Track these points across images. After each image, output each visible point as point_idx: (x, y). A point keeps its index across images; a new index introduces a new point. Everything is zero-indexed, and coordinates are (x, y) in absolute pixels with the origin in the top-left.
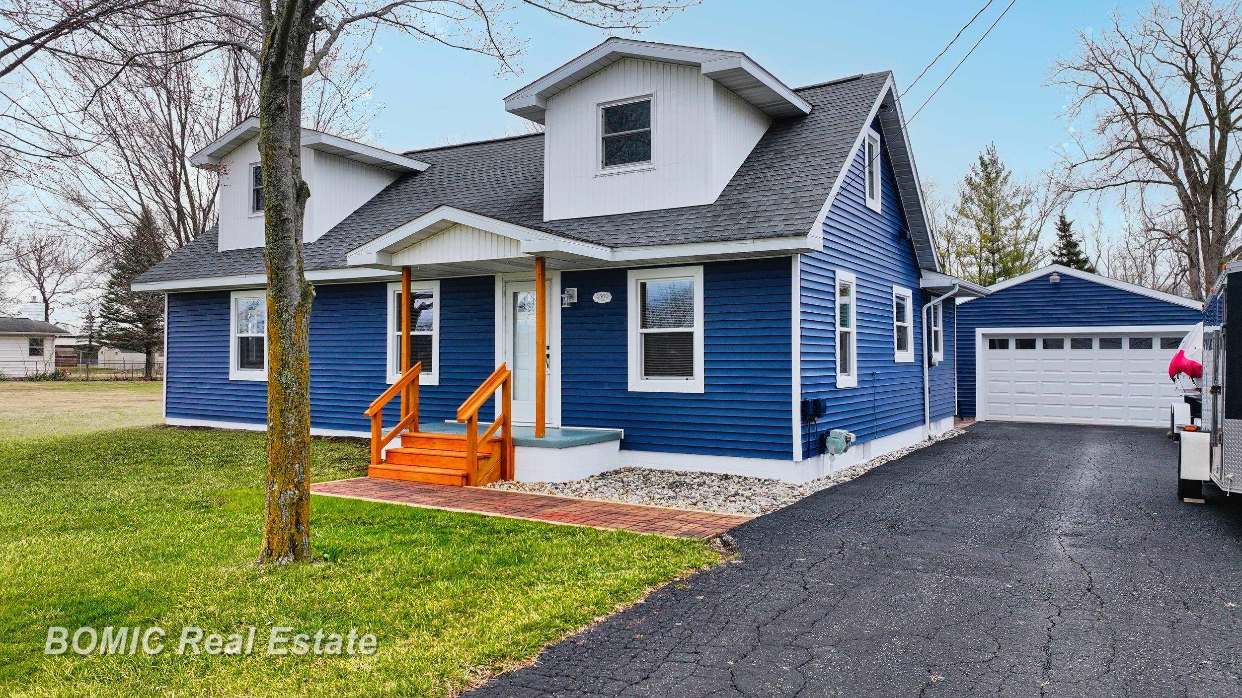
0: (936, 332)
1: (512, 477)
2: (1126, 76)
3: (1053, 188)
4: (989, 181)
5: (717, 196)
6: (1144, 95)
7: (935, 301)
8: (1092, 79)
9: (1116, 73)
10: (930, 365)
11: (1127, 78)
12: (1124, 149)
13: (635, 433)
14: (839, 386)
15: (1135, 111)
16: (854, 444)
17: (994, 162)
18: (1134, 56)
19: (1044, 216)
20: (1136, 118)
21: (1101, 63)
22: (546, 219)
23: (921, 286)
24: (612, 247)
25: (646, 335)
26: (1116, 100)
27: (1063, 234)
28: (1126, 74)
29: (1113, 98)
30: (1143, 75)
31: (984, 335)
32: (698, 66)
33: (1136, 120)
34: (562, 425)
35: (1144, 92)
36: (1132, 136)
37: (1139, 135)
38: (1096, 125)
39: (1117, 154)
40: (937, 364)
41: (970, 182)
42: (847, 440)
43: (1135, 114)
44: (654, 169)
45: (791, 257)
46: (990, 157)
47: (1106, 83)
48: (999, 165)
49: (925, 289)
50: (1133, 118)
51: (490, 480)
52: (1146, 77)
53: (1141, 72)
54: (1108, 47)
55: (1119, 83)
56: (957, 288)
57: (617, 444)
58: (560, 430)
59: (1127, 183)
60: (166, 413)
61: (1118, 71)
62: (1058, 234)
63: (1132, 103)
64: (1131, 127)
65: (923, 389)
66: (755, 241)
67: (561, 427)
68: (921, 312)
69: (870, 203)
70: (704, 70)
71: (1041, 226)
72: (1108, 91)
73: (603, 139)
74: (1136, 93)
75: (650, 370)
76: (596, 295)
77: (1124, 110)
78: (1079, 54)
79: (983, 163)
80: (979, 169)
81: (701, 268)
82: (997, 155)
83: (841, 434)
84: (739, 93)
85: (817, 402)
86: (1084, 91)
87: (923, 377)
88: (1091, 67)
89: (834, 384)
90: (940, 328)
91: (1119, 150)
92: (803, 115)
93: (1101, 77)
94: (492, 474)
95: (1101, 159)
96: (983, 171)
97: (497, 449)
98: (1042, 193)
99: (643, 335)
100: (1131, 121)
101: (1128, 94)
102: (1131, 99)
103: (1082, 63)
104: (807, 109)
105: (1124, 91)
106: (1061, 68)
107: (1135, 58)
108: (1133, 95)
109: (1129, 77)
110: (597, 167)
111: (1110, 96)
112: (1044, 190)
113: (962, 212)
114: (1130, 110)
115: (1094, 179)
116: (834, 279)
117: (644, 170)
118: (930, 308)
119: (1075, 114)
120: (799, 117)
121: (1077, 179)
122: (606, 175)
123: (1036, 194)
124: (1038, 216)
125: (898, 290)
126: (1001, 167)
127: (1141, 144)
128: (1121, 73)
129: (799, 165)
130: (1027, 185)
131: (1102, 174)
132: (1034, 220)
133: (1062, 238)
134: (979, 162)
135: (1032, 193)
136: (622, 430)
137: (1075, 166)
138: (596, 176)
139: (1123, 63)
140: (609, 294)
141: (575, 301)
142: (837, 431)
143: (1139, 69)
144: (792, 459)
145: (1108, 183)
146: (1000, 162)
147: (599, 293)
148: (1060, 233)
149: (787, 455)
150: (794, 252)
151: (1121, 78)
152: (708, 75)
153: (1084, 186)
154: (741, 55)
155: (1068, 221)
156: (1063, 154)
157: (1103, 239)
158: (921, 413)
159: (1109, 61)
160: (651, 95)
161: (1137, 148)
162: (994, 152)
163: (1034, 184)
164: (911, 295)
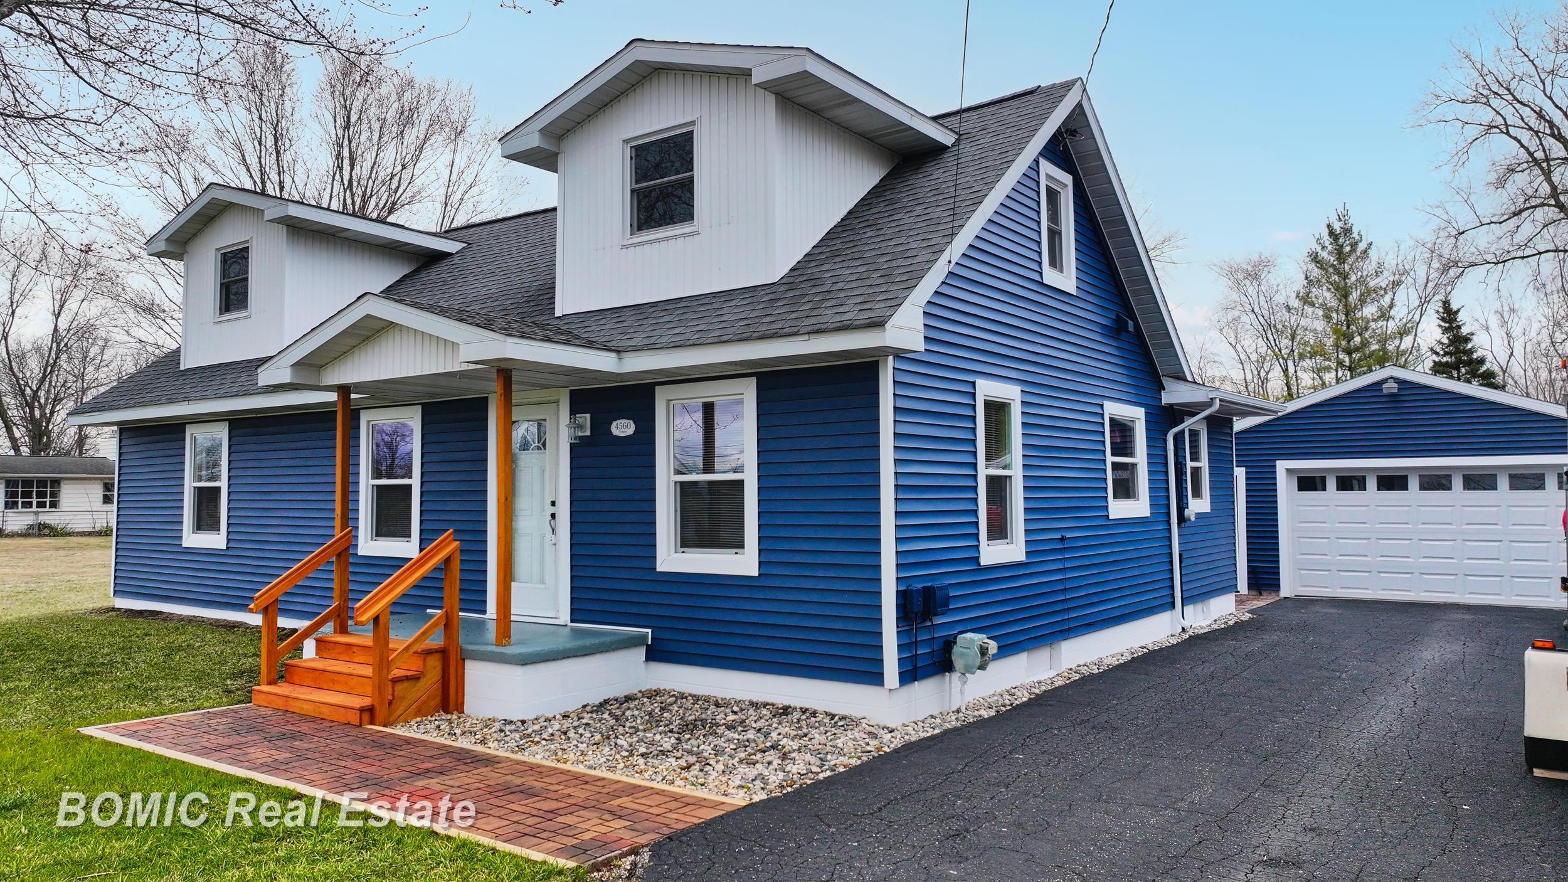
0: (1196, 472)
1: (460, 709)
2: (1532, 109)
3: (1436, 264)
4: (1341, 256)
5: (786, 270)
6: (1560, 133)
7: (1188, 423)
8: (1485, 115)
9: (1518, 106)
10: (1182, 519)
11: (1535, 112)
12: (1535, 207)
13: (668, 635)
14: (984, 562)
15: (1546, 155)
16: (996, 657)
17: (1347, 231)
18: (1543, 82)
19: (1424, 302)
20: (1549, 165)
21: (1495, 93)
22: (558, 313)
23: (1164, 402)
24: (618, 352)
25: (683, 485)
26: (1519, 141)
27: (1447, 325)
28: (1532, 106)
29: (1515, 138)
30: (1557, 106)
31: (1288, 470)
32: (746, 73)
33: (1549, 169)
34: (572, 621)
35: (1558, 129)
36: (1546, 189)
37: (1554, 188)
38: (1493, 177)
39: (1525, 214)
40: (1193, 519)
41: (1315, 258)
42: (983, 651)
43: (1547, 159)
44: (696, 233)
45: (878, 361)
46: (1341, 224)
47: (1504, 119)
48: (1355, 235)
49: (1171, 406)
50: (1544, 165)
51: (423, 711)
52: (1560, 109)
53: (1554, 103)
54: (1505, 72)
55: (1522, 119)
56: (1218, 402)
57: (642, 651)
58: (566, 631)
59: (1540, 253)
60: (115, 591)
61: (1522, 103)
62: (1440, 326)
63: (1541, 144)
64: (1542, 178)
65: (1171, 555)
66: (812, 336)
67: (569, 624)
68: (1165, 441)
69: (1050, 276)
70: (756, 79)
71: (1421, 316)
72: (1507, 130)
73: (632, 191)
74: (1548, 131)
75: (690, 539)
76: (614, 423)
77: (1531, 154)
78: (1463, 82)
79: (1332, 233)
80: (1327, 240)
81: (753, 381)
82: (1351, 221)
83: (972, 641)
84: (829, 114)
85: (928, 593)
86: (1472, 132)
87: (1170, 538)
88: (1481, 99)
89: (976, 560)
90: (1204, 463)
91: (1527, 209)
92: (943, 148)
93: (1498, 113)
94: (424, 703)
95: (1501, 223)
96: (1331, 244)
97: (434, 663)
98: (1421, 272)
99: (678, 485)
100: (1542, 169)
101: (1537, 133)
102: (1540, 139)
103: (1469, 93)
104: (946, 138)
105: (1531, 129)
106: (1438, 102)
107: (1544, 84)
108: (1544, 133)
109: (1537, 109)
110: (624, 232)
111: (1511, 136)
112: (1425, 268)
113: (1306, 300)
114: (1539, 155)
115: (1493, 249)
116: (974, 395)
117: (684, 236)
118: (1183, 432)
119: (1460, 163)
120: (933, 151)
121: (1467, 252)
122: (635, 245)
123: (1412, 273)
124: (1417, 303)
125: (1114, 409)
126: (1357, 237)
127: (1557, 201)
128: (1525, 105)
129: (911, 220)
130: (1399, 261)
131: (1505, 243)
132: (1411, 307)
133: (1446, 330)
134: (1327, 231)
135: (1406, 272)
136: (649, 631)
137: (1463, 233)
138: (625, 247)
139: (1527, 92)
140: (631, 422)
141: (588, 433)
142: (969, 635)
143: (1550, 98)
144: (883, 685)
145: (1513, 254)
146: (1355, 230)
147: (619, 421)
148: (1443, 324)
149: (875, 677)
150: (881, 354)
151: (1526, 112)
152: (765, 86)
153: (1479, 260)
154: (804, 52)
155: (1454, 306)
156: (1445, 217)
157: (1517, 332)
158: (1168, 592)
159: (1508, 90)
160: (693, 123)
161: (1552, 205)
162: (1346, 218)
163: (1410, 258)
164: (1143, 416)
